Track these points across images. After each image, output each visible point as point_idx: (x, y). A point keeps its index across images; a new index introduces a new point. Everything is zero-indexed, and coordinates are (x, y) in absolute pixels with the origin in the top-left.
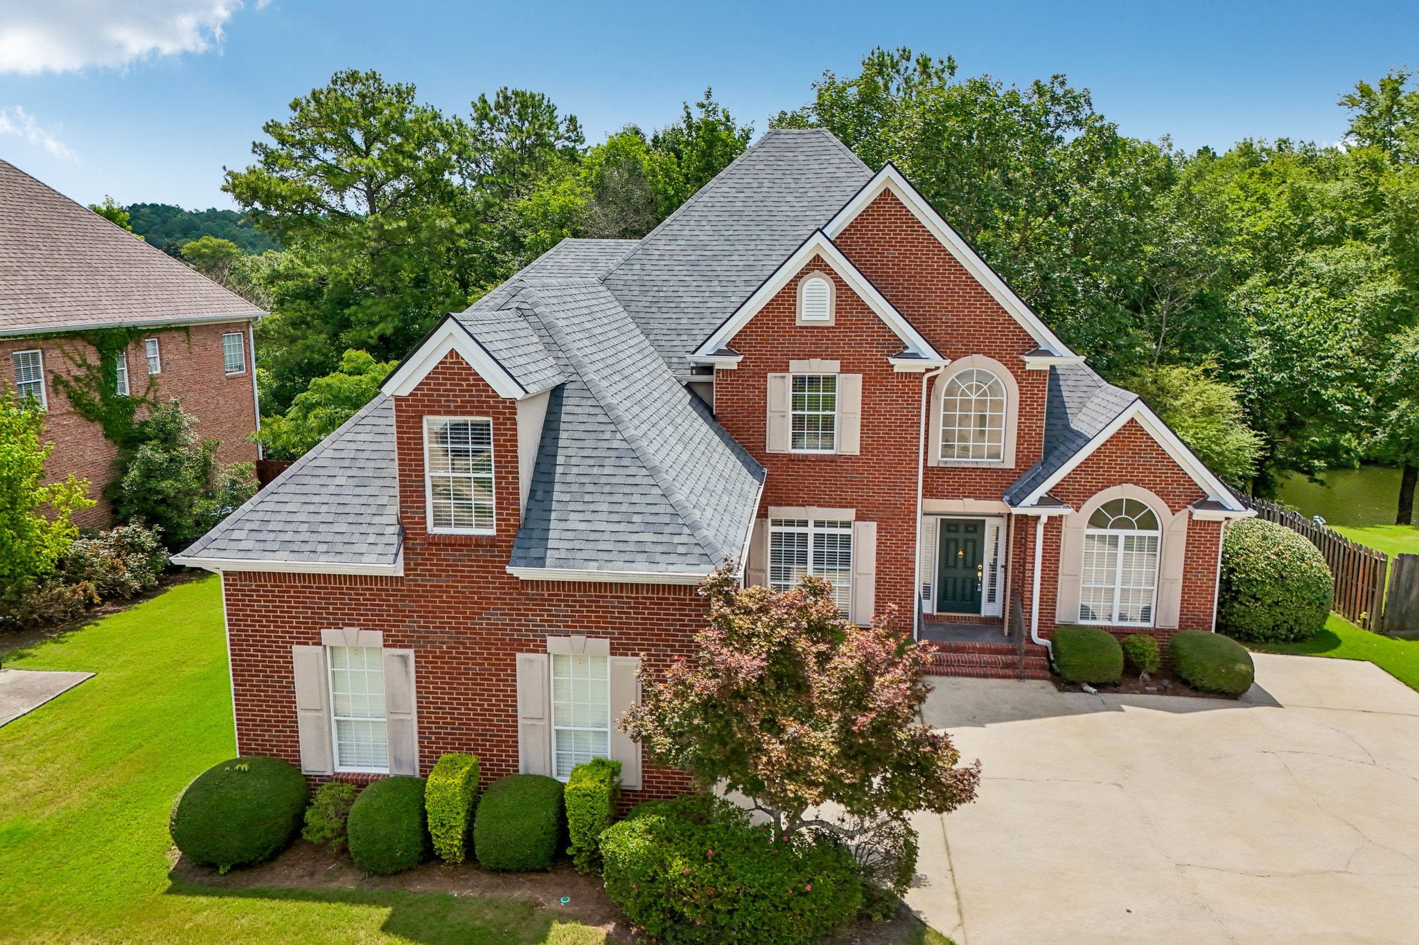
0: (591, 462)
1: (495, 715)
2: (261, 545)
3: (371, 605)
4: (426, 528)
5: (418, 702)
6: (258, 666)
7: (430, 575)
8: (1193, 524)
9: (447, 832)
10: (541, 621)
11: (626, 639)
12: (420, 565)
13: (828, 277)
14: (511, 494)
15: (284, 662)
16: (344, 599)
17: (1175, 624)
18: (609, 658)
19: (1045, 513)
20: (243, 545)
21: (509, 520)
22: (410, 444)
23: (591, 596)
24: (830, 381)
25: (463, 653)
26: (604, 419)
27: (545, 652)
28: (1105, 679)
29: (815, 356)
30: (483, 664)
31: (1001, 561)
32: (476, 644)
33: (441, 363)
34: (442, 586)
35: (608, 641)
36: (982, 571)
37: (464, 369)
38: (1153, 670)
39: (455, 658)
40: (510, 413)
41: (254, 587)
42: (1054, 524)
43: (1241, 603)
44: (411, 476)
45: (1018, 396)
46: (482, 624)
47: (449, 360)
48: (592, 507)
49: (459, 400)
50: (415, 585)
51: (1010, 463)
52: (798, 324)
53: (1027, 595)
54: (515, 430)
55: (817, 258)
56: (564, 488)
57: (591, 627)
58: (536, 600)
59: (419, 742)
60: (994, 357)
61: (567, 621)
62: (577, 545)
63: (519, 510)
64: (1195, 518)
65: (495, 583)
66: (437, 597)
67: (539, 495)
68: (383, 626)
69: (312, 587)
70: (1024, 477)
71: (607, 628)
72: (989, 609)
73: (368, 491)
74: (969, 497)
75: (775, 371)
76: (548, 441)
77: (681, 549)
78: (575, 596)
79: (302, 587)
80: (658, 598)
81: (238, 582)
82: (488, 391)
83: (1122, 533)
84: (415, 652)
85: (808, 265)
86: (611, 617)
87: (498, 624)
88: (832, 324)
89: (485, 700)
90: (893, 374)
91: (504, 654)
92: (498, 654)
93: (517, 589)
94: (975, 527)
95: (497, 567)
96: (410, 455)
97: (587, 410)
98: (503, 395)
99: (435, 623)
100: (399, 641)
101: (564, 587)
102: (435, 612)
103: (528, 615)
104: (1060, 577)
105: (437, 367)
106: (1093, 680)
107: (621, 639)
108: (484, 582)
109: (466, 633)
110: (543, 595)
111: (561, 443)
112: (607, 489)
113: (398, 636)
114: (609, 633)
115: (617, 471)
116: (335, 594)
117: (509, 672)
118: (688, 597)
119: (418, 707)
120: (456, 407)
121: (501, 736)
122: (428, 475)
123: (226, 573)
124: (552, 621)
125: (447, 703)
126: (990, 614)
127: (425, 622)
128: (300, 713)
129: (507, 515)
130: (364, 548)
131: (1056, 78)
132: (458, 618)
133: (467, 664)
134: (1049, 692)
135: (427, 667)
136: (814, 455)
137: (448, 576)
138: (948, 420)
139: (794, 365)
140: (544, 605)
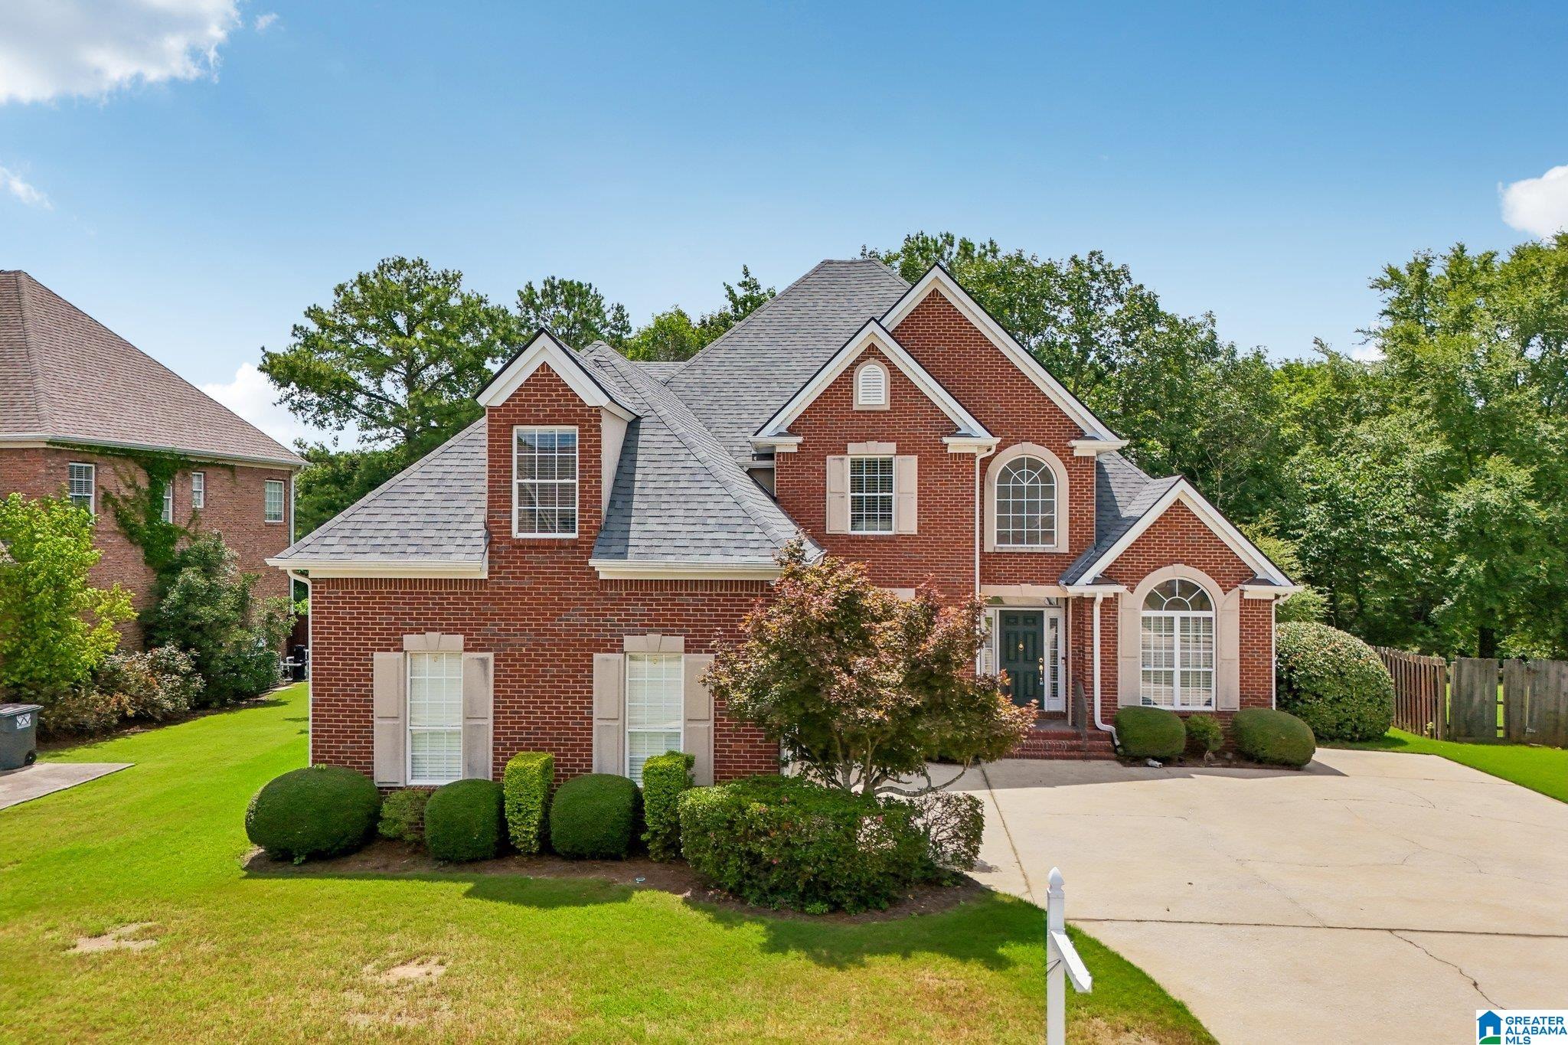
0: (667, 478)
1: (570, 718)
2: (353, 549)
3: (454, 609)
4: (511, 532)
5: (495, 707)
6: (338, 675)
7: (513, 578)
8: (1245, 604)
9: (524, 816)
10: (618, 620)
11: (700, 636)
12: (505, 568)
13: (883, 364)
14: (594, 497)
15: (364, 670)
16: (428, 604)
17: (1235, 704)
18: (683, 656)
19: (1102, 592)
20: (334, 549)
21: (591, 522)
22: (500, 453)
23: (667, 594)
24: (887, 465)
25: (541, 655)
26: (681, 445)
27: (622, 651)
28: (1167, 753)
29: (872, 439)
30: (561, 666)
31: (1061, 653)
32: (554, 645)
33: (533, 375)
34: (524, 589)
35: (682, 638)
36: (1043, 664)
37: (554, 380)
38: (1217, 747)
39: (533, 660)
40: (595, 421)
41: (340, 594)
42: (1110, 604)
43: (1303, 702)
44: (499, 482)
45: (1068, 481)
46: (561, 625)
47: (541, 372)
48: (668, 513)
49: (548, 409)
50: (499, 588)
51: (1064, 548)
52: (855, 408)
53: (1088, 679)
54: (600, 436)
55: (872, 346)
56: (641, 499)
57: (667, 625)
58: (614, 599)
59: (494, 749)
60: (1042, 445)
61: (644, 620)
62: (655, 542)
63: (600, 512)
64: (1246, 596)
65: (575, 584)
66: (519, 599)
67: (618, 505)
68: (465, 629)
69: (397, 593)
70: (1079, 561)
71: (682, 626)
72: (1052, 704)
73: (456, 504)
74: (1027, 582)
75: (833, 453)
76: (626, 463)
77: (757, 545)
78: (652, 595)
79: (388, 593)
80: (731, 595)
81: (326, 590)
82: (575, 400)
83: (1177, 615)
84: (495, 655)
85: (862, 353)
86: (687, 615)
87: (576, 625)
88: (888, 408)
89: (561, 703)
90: (948, 455)
91: (582, 655)
92: (576, 655)
93: (596, 589)
94: (1034, 618)
95: (577, 568)
96: (500, 462)
97: (662, 438)
98: (589, 403)
99: (515, 625)
100: (479, 645)
101: (641, 586)
102: (516, 615)
103: (606, 615)
104: (1120, 660)
105: (528, 380)
106: (1157, 753)
107: (695, 636)
108: (565, 584)
109: (545, 635)
110: (621, 594)
111: (638, 464)
112: (682, 499)
113: (478, 640)
114: (684, 631)
115: (691, 485)
116: (420, 599)
117: (586, 673)
118: (759, 593)
119: (495, 712)
120: (544, 416)
121: (575, 740)
122: (515, 482)
123: (314, 581)
124: (629, 620)
125: (523, 707)
126: (1052, 709)
127: (506, 625)
128: (377, 722)
129: (590, 517)
130: (452, 549)
131: (1093, 254)
132: (539, 620)
133: (546, 666)
134: (1115, 767)
135: (506, 671)
136: (873, 536)
137: (531, 578)
138: (1002, 507)
139: (852, 448)
140: (622, 605)
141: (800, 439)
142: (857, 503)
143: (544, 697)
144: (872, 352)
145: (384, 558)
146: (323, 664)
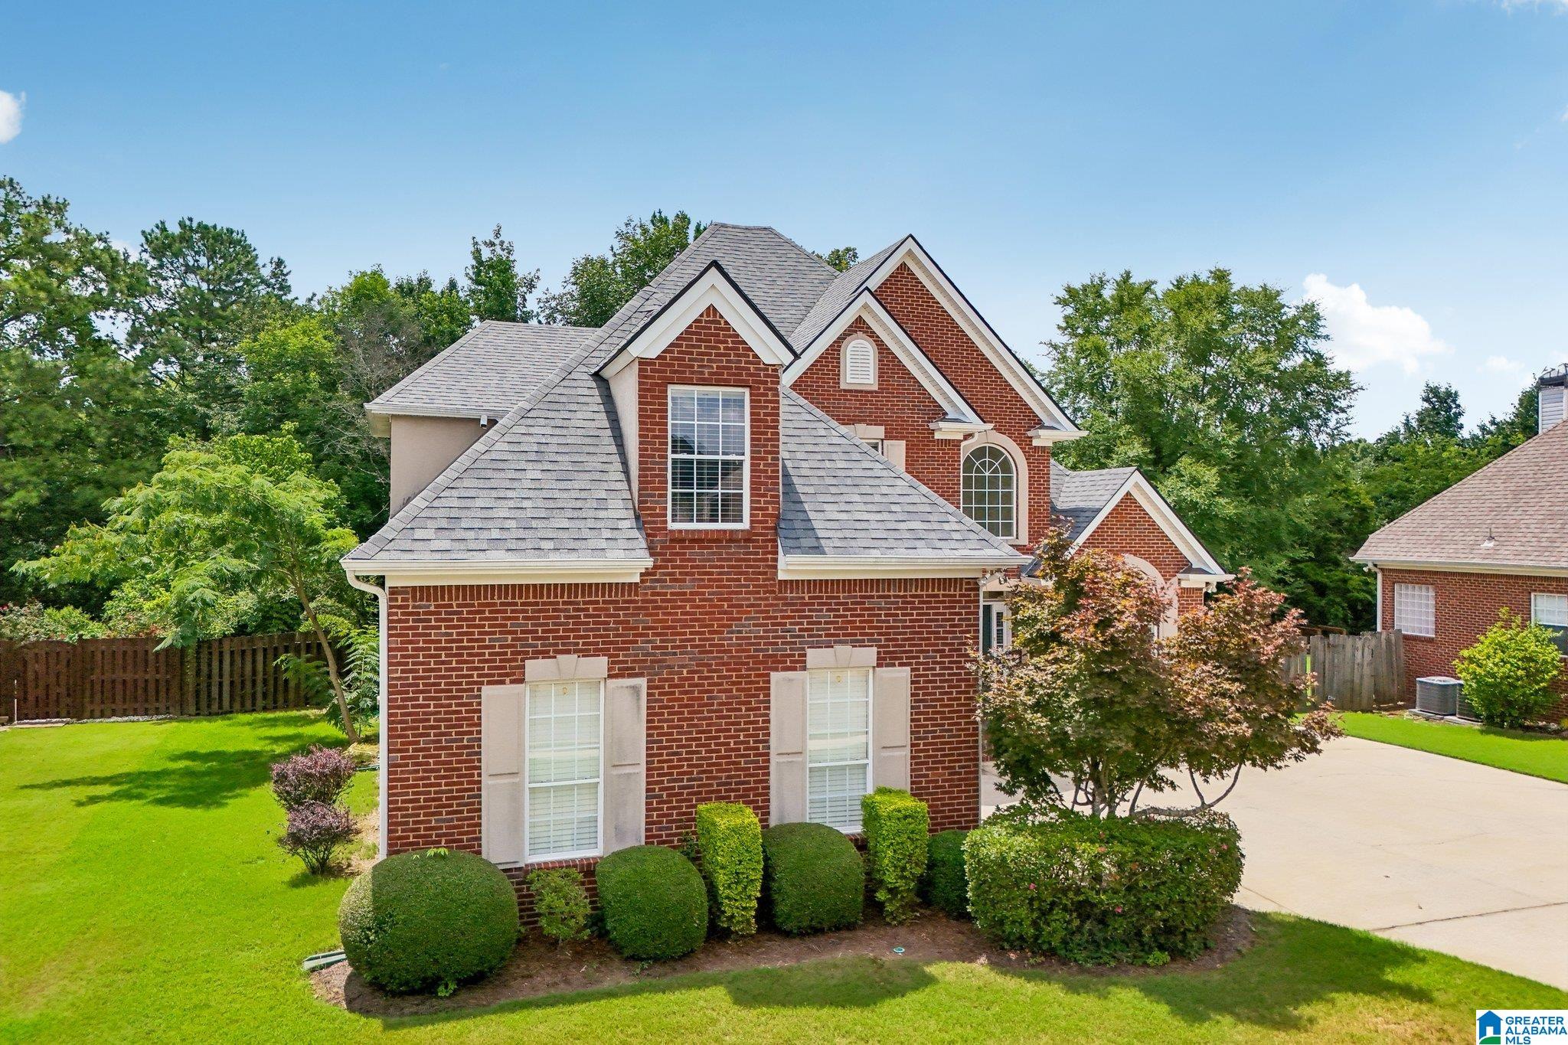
0: (819, 457)
1: (743, 756)
2: (462, 545)
3: (595, 623)
4: (665, 522)
5: (647, 749)
8: (1182, 592)
10: (800, 630)
11: (894, 646)
12: (660, 567)
13: (870, 339)
14: (770, 478)
15: (467, 712)
18: (876, 670)
20: (435, 545)
21: (767, 509)
22: (655, 417)
23: (855, 597)
25: (707, 678)
27: (804, 668)
29: (860, 422)
30: (731, 691)
32: (724, 664)
33: (696, 321)
35: (875, 649)
37: (722, 329)
39: (697, 685)
40: (772, 382)
41: (432, 609)
44: (653, 456)
45: (1027, 472)
46: (731, 639)
47: (705, 318)
48: (843, 498)
49: (715, 365)
50: (653, 594)
51: (1024, 540)
52: (843, 386)
54: (778, 402)
55: (860, 320)
57: (856, 635)
58: (795, 604)
59: (646, 803)
60: (1004, 433)
61: (829, 629)
62: (848, 534)
63: (778, 496)
65: (748, 586)
66: (680, 607)
68: (608, 650)
71: (872, 634)
73: (575, 485)
79: (502, 604)
81: (411, 603)
82: (749, 356)
84: (648, 681)
85: (850, 328)
86: (878, 621)
87: (749, 638)
88: (875, 388)
90: (934, 441)
91: (757, 676)
92: (749, 676)
93: (774, 592)
95: (751, 567)
96: (653, 430)
98: (767, 359)
99: (674, 641)
100: (628, 669)
101: (827, 587)
102: (675, 628)
103: (785, 624)
105: (690, 327)
107: (888, 646)
108: (736, 587)
109: (712, 652)
110: (804, 598)
113: (626, 662)
114: (875, 641)
115: (850, 465)
117: (762, 697)
119: (648, 756)
120: (710, 374)
121: (748, 783)
122: (671, 456)
123: (394, 591)
124: (812, 630)
125: (683, 746)
127: (662, 641)
128: (489, 781)
129: (766, 502)
130: (603, 544)
132: (703, 633)
133: (712, 691)
135: (662, 701)
137: (694, 580)
138: (966, 497)
140: (804, 611)
143: (710, 731)
145: (511, 557)
146: (406, 707)
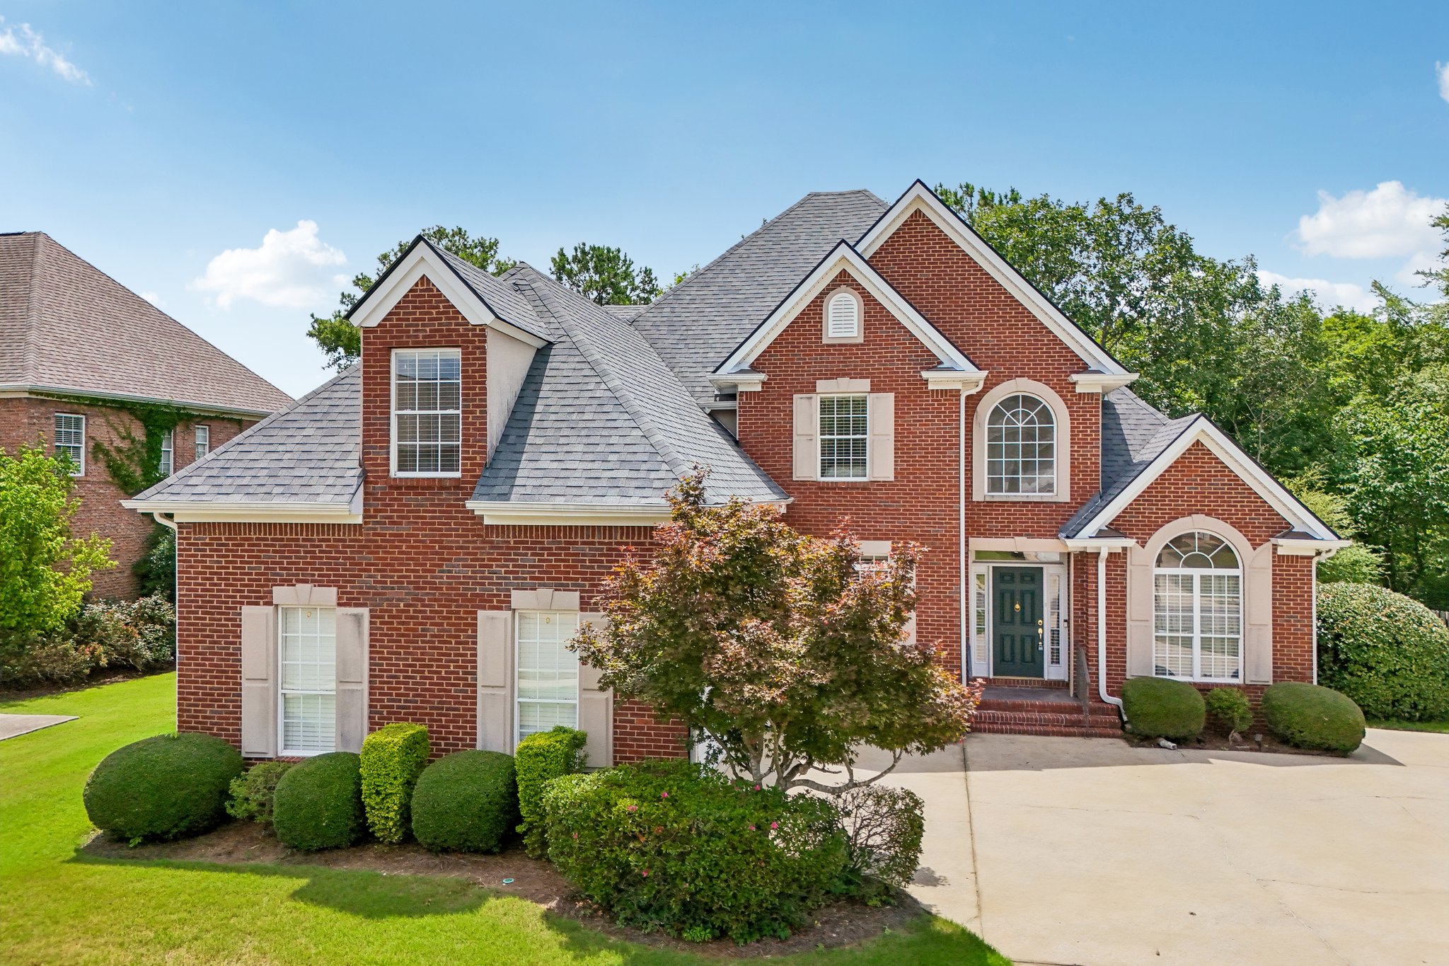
0: (571, 409)
1: (453, 685)
2: (216, 490)
3: (328, 558)
4: (388, 471)
5: (371, 670)
6: (205, 631)
7: (390, 523)
8: (1279, 560)
9: (383, 799)
10: (506, 572)
12: (380, 511)
13: (856, 292)
14: (478, 430)
15: (233, 625)
16: (299, 552)
17: (1266, 676)
18: (580, 613)
19: (1107, 546)
20: (197, 490)
21: (475, 459)
22: (376, 378)
23: (560, 543)
24: (860, 404)
25: (420, 612)
26: (592, 373)
27: (509, 608)
28: (1183, 732)
29: (844, 375)
30: (442, 624)
31: (1063, 615)
32: (435, 600)
33: (411, 291)
34: (402, 535)
35: (578, 593)
36: (1042, 627)
37: (434, 296)
38: (1245, 727)
39: (412, 617)
40: (480, 341)
41: (207, 541)
42: (1117, 561)
43: (1351, 674)
44: (375, 413)
45: (1069, 422)
46: (442, 578)
47: (420, 287)
48: (566, 448)
49: (428, 329)
50: (374, 535)
51: (1064, 497)
52: (825, 341)
53: (1092, 645)
54: (485, 359)
55: (844, 273)
56: (538, 433)
57: (560, 579)
58: (501, 548)
59: (370, 718)
60: (1040, 380)
61: (534, 572)
62: (545, 481)
63: (485, 447)
64: (1280, 552)
65: (457, 530)
66: (397, 547)
67: (512, 439)
68: (339, 581)
69: (267, 539)
70: (1081, 512)
71: (577, 579)
72: (1053, 672)
73: (335, 440)
74: (1021, 535)
75: (801, 392)
76: (528, 392)
77: (657, 484)
78: (543, 543)
79: (257, 539)
80: (633, 543)
81: (193, 536)
82: (458, 318)
83: (1196, 573)
84: (371, 611)
85: (833, 281)
86: (582, 567)
87: (459, 577)
88: (861, 340)
89: (443, 667)
90: (928, 392)
91: (465, 612)
92: (459, 612)
93: (481, 536)
94: (1032, 576)
95: (457, 512)
96: (375, 390)
98: (473, 320)
99: (393, 577)
100: (353, 599)
101: (531, 533)
102: (393, 565)
103: (492, 566)
104: (1128, 623)
105: (406, 296)
106: (1171, 733)
107: (592, 592)
108: (447, 530)
109: (425, 588)
110: (509, 542)
111: (542, 394)
112: (584, 432)
113: (353, 593)
114: (579, 585)
115: (596, 417)
116: (291, 546)
117: (470, 632)
119: (371, 676)
120: (424, 337)
121: (458, 709)
122: (394, 412)
123: (180, 525)
124: (517, 572)
125: (401, 671)
126: (1053, 677)
127: (382, 576)
128: (245, 684)
129: (474, 453)
130: (321, 489)
131: (1122, 196)
132: (418, 571)
133: (425, 624)
134: (1118, 746)
135: (383, 629)
136: (844, 483)
137: (409, 523)
138: (994, 451)
139: (821, 385)
140: (510, 555)
141: (763, 377)
142: (827, 448)
143: (424, 660)
144: (844, 279)
145: (246, 500)
146: (189, 618)
